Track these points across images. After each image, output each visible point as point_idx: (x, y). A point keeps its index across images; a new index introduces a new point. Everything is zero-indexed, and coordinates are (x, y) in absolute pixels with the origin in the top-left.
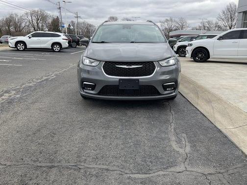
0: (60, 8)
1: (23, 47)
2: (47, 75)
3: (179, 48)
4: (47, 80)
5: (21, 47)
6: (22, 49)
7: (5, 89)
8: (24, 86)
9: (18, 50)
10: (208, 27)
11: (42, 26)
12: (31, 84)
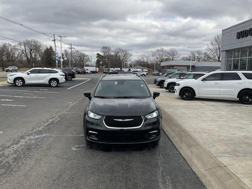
0: (55, 40)
1: (22, 83)
2: (52, 117)
3: (169, 84)
4: (52, 123)
5: (19, 83)
6: (20, 85)
7: (20, 134)
8: (35, 130)
9: (16, 86)
10: (198, 57)
11: (35, 55)
12: (40, 129)
